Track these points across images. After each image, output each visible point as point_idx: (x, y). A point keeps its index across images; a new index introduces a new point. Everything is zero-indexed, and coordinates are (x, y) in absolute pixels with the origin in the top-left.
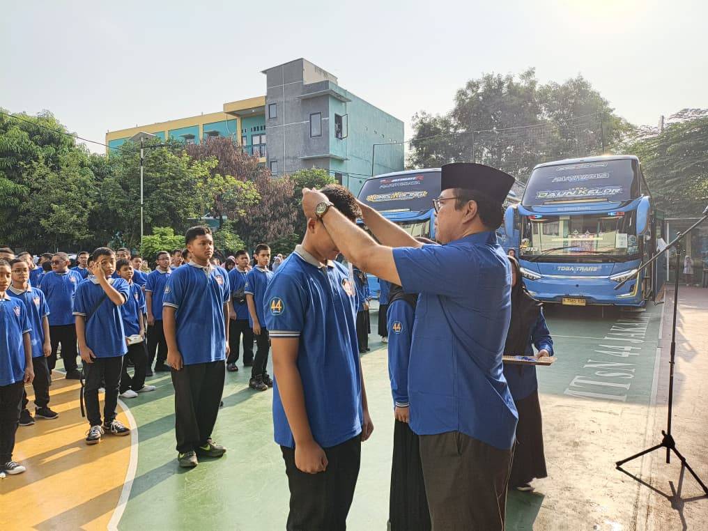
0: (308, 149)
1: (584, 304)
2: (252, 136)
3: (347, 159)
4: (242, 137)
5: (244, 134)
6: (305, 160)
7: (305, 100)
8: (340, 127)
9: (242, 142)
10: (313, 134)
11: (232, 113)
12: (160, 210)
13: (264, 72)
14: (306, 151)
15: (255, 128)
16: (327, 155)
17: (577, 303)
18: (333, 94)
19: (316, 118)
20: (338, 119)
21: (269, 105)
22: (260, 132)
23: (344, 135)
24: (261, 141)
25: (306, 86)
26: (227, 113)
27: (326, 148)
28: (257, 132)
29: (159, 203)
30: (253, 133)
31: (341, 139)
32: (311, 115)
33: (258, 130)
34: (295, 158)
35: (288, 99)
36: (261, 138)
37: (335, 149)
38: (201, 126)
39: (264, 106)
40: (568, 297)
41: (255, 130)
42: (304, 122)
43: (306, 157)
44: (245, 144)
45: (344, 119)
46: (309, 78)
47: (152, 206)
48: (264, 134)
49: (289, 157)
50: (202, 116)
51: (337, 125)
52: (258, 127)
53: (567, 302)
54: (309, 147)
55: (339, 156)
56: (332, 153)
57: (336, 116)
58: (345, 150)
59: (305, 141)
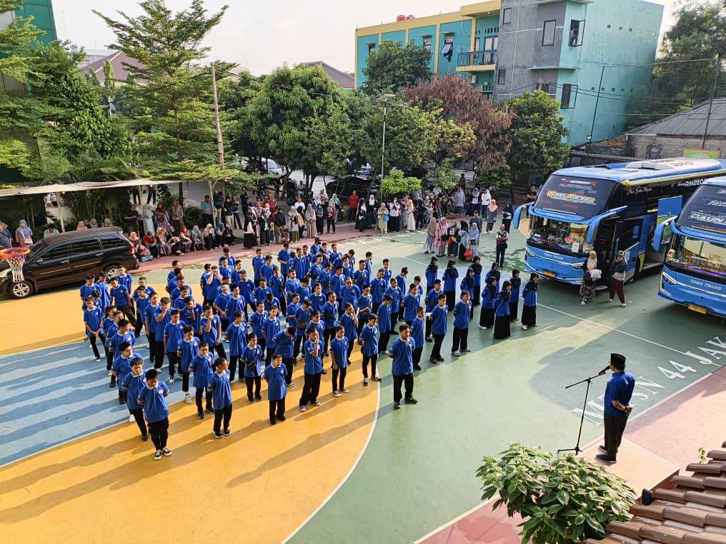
0: (538, 58)
1: (705, 313)
2: (486, 38)
3: (579, 69)
4: (475, 39)
5: (478, 35)
6: (534, 71)
7: (541, 6)
8: (576, 33)
9: (475, 49)
10: (546, 42)
11: (468, 15)
14: (536, 61)
15: (489, 30)
16: (557, 67)
17: (699, 310)
19: (550, 26)
20: (575, 25)
21: (505, 10)
22: (493, 34)
23: (579, 43)
24: (493, 47)
26: (464, 16)
27: (556, 59)
28: (490, 34)
30: (487, 35)
31: (575, 47)
32: (545, 22)
33: (492, 32)
34: (524, 67)
35: (523, 4)
36: (493, 40)
37: (567, 58)
38: (438, 26)
39: (499, 11)
40: (693, 304)
41: (488, 32)
42: (538, 29)
43: (535, 67)
44: (477, 47)
45: (581, 24)
48: (497, 36)
49: (517, 66)
51: (572, 32)
52: (492, 29)
53: (691, 308)
54: (539, 56)
55: (570, 67)
56: (562, 65)
57: (573, 21)
58: (578, 58)
59: (538, 50)
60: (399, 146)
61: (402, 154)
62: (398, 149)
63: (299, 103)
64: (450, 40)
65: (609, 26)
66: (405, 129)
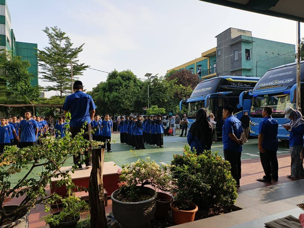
2: (213, 64)
3: (252, 69)
4: (209, 65)
5: (210, 64)
6: (232, 72)
7: (232, 46)
9: (209, 68)
10: (235, 60)
11: (205, 56)
12: (154, 99)
13: (216, 37)
14: (232, 68)
16: (241, 68)
18: (244, 41)
19: (236, 53)
20: (247, 51)
21: (218, 51)
25: (232, 39)
26: (203, 57)
27: (241, 65)
29: (154, 97)
31: (250, 60)
32: (234, 51)
34: (227, 71)
35: (225, 47)
37: (246, 65)
38: (195, 64)
39: (216, 52)
41: (214, 62)
42: (232, 55)
44: (210, 68)
45: (251, 51)
46: (234, 35)
47: (151, 98)
49: (225, 72)
50: (196, 59)
54: (233, 66)
55: (248, 68)
56: (243, 67)
57: (246, 50)
58: (252, 65)
59: (232, 63)
60: (156, 95)
61: (157, 98)
62: (155, 96)
63: (118, 82)
64: (200, 68)
65: (267, 52)
66: (158, 88)
